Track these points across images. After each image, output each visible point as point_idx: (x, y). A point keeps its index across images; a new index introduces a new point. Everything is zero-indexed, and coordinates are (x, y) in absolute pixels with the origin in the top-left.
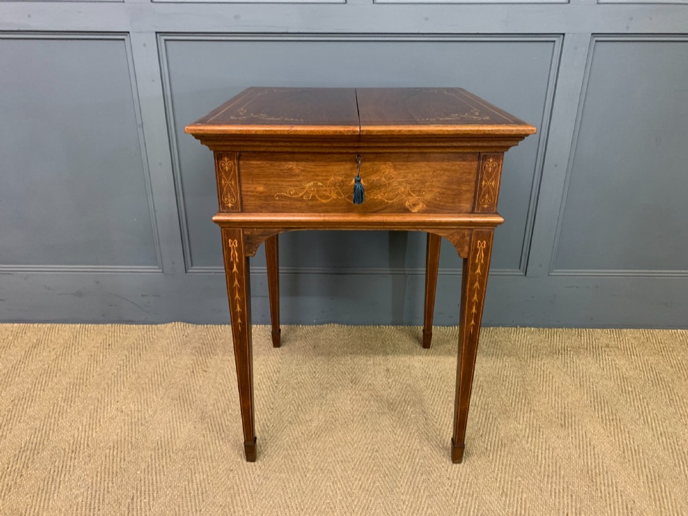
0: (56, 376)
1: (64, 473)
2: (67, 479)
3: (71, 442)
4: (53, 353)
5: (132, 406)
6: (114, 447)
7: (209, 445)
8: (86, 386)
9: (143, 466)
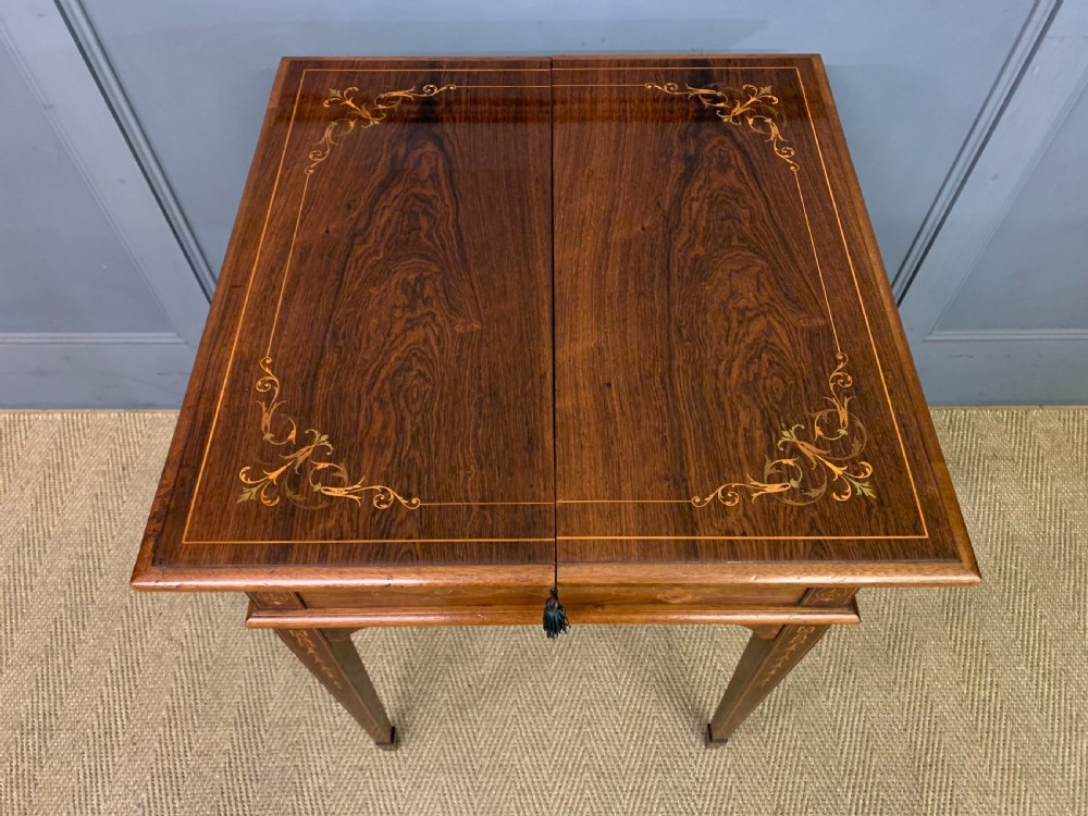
0: (45, 552)
1: (100, 780)
2: (107, 793)
3: (100, 711)
4: (28, 491)
5: (185, 624)
6: (170, 722)
7: (321, 713)
8: (101, 576)
9: (223, 761)
